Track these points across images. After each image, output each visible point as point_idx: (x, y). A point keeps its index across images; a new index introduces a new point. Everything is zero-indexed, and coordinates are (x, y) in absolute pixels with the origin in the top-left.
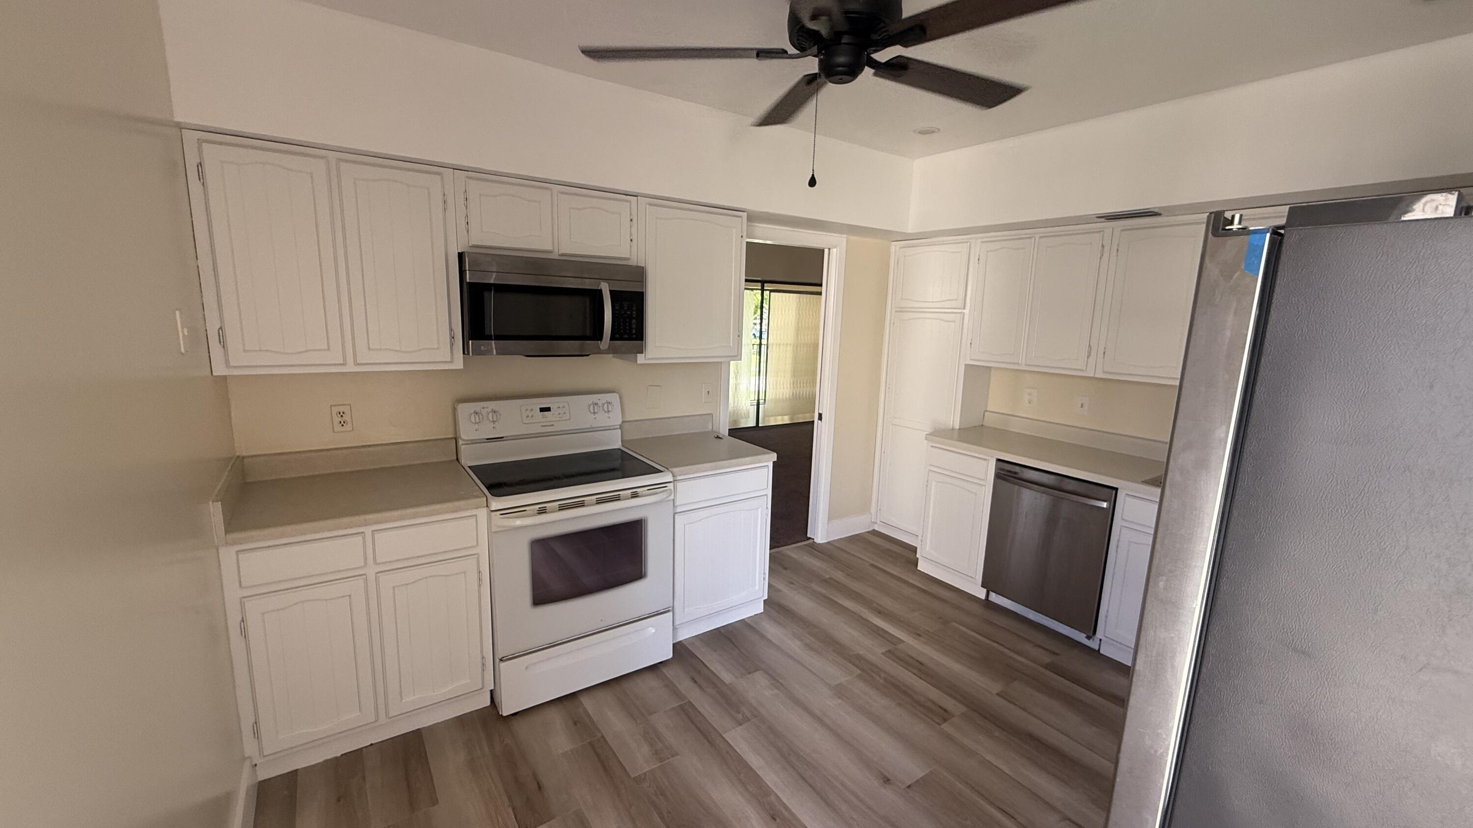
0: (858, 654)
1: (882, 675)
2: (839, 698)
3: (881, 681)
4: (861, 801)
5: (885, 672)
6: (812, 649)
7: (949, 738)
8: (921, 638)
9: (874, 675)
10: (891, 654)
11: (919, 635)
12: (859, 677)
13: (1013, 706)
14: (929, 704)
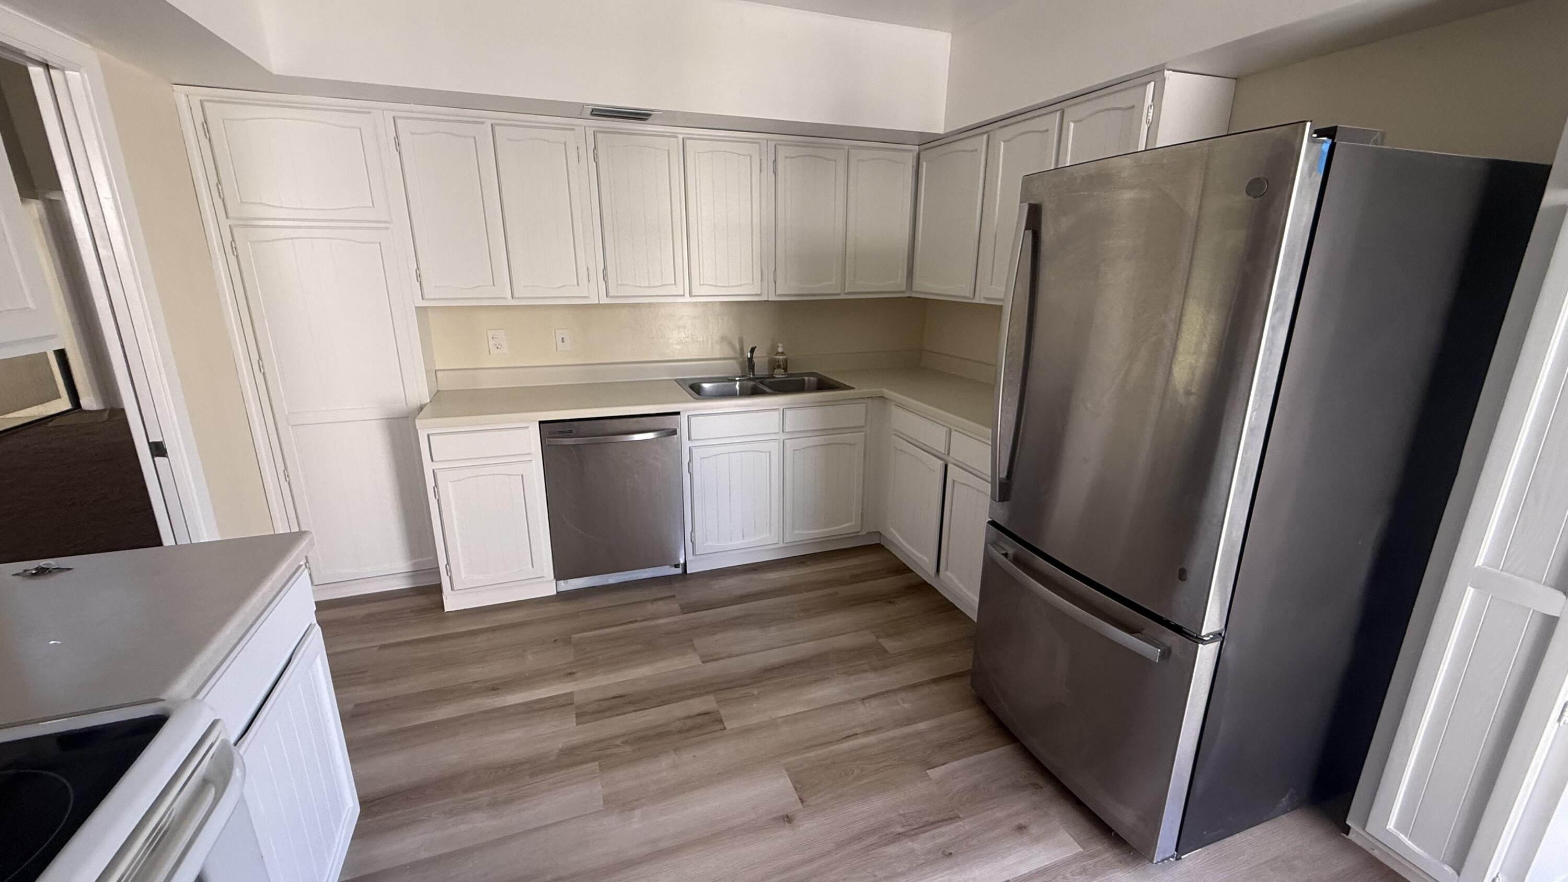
0: (561, 750)
1: (618, 742)
2: (632, 809)
3: (628, 748)
4: (811, 860)
5: (617, 737)
6: (510, 801)
7: (746, 731)
8: (577, 675)
9: (608, 752)
10: (582, 715)
11: (571, 674)
12: (602, 768)
13: (723, 661)
14: (689, 723)
